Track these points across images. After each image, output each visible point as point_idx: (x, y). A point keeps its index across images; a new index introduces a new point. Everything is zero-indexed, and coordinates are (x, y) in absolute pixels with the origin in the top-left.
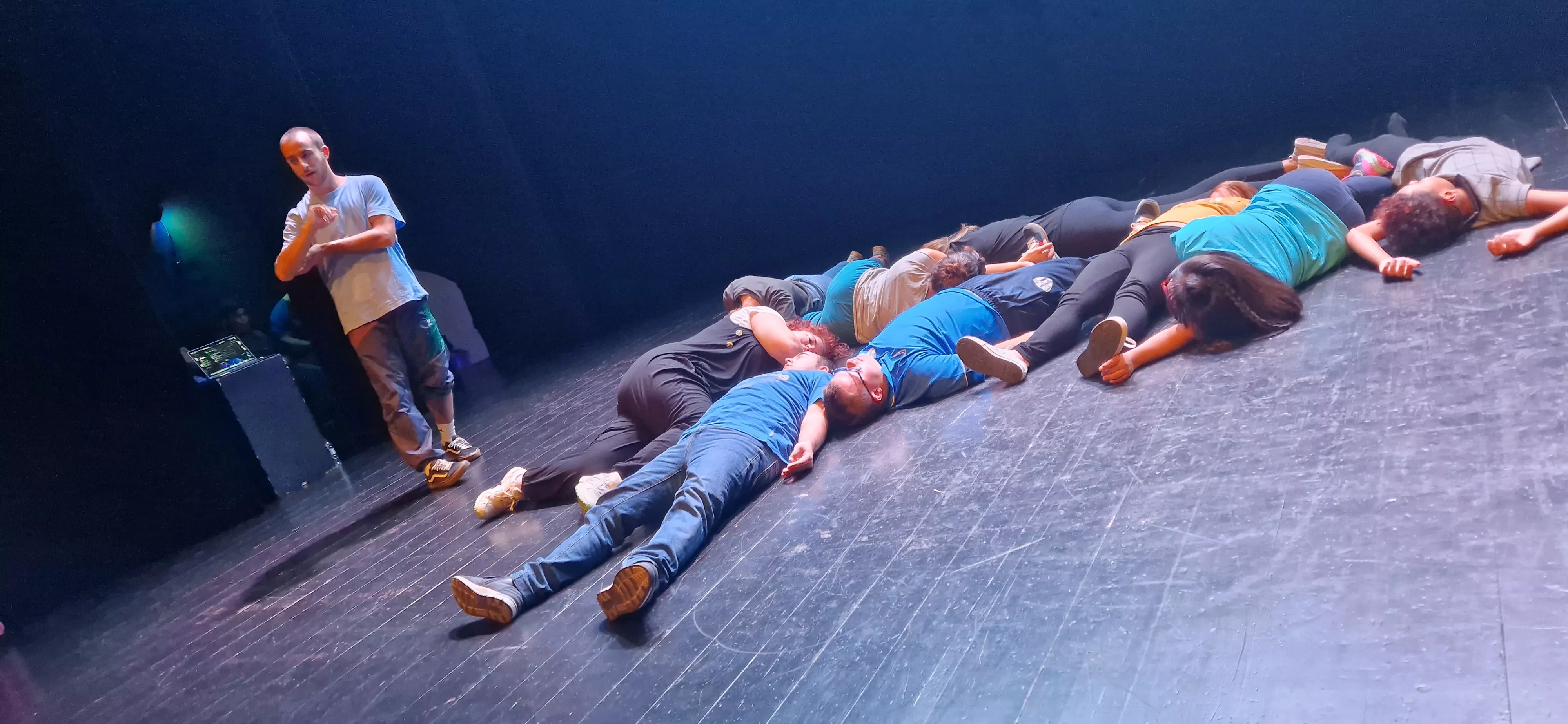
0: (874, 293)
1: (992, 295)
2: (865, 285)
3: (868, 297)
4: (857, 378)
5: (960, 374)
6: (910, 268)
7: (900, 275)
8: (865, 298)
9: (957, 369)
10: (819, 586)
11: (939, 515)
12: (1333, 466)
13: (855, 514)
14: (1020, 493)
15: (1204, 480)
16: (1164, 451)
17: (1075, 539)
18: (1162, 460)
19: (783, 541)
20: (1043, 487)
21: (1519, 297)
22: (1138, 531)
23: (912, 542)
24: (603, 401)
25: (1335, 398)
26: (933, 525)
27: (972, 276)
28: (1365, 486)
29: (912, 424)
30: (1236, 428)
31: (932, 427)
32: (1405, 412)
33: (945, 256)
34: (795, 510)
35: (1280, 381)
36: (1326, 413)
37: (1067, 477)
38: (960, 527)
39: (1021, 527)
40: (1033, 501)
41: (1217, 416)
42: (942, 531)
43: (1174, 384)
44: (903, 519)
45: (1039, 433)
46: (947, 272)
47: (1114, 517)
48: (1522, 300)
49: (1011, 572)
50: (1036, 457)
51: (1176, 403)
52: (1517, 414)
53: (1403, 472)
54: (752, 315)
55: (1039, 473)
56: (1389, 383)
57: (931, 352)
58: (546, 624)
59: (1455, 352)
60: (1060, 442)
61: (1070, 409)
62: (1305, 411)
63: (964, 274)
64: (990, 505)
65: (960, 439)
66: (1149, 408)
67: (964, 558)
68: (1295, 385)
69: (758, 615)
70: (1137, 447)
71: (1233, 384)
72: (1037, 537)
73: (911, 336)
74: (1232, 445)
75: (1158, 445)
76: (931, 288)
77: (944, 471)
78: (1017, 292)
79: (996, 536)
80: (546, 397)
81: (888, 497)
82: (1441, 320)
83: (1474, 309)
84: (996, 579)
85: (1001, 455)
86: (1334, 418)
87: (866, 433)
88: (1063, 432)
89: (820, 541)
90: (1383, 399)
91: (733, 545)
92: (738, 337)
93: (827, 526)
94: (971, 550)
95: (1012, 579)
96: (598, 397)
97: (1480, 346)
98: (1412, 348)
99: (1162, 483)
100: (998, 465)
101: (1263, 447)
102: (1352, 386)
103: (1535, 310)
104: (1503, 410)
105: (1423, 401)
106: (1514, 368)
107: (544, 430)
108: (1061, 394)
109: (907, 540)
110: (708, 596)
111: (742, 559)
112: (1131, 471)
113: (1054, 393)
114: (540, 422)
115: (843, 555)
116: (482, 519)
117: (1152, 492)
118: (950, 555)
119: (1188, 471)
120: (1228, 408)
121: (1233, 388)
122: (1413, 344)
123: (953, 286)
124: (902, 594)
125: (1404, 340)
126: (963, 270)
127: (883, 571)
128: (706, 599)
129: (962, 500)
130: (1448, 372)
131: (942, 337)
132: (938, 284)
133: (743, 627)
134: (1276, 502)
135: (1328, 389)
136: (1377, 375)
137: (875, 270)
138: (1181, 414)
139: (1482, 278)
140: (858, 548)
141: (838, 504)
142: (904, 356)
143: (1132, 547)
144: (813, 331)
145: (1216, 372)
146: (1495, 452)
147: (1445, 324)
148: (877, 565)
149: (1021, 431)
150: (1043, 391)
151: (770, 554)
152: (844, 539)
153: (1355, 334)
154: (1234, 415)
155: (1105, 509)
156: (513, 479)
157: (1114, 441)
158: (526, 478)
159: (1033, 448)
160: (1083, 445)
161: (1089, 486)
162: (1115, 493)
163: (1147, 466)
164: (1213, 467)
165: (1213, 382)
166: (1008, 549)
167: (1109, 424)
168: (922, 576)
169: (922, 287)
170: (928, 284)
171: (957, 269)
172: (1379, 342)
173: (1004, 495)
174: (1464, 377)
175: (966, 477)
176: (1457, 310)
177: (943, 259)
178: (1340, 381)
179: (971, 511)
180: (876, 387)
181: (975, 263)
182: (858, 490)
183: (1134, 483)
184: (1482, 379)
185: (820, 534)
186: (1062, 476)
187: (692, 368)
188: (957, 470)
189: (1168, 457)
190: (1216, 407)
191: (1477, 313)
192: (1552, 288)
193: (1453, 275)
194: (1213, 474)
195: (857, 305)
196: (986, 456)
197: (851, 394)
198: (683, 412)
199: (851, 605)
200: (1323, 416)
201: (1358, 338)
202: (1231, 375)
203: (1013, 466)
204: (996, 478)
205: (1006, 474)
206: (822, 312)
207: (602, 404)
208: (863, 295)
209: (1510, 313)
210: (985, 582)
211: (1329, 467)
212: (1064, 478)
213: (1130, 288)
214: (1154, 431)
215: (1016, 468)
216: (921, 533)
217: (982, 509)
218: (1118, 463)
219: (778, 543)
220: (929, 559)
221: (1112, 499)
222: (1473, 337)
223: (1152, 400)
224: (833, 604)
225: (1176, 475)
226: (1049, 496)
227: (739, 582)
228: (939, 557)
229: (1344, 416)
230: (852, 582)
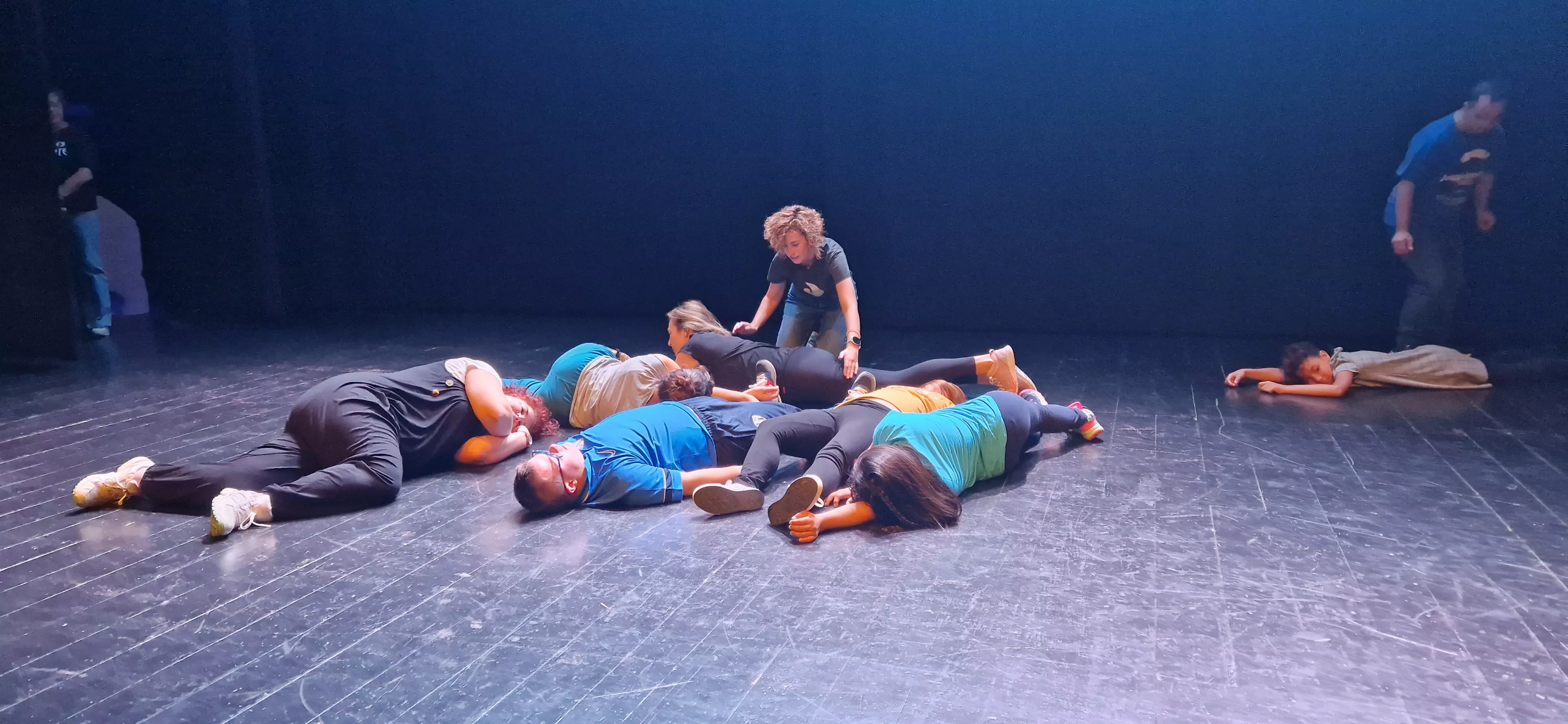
0: (601, 381)
1: (712, 420)
2: (595, 371)
3: (593, 383)
4: (555, 464)
5: (660, 489)
6: (642, 369)
7: (630, 372)
8: (591, 383)
9: (659, 483)
10: (452, 681)
11: (598, 632)
12: (956, 672)
13: (513, 610)
14: (683, 628)
15: (848, 658)
16: (821, 619)
17: (720, 689)
18: (818, 628)
19: (427, 621)
20: (705, 627)
21: (1129, 556)
22: (779, 694)
23: (563, 655)
24: (272, 406)
25: (972, 607)
26: (589, 641)
27: (698, 395)
28: (976, 699)
29: (599, 528)
30: (886, 613)
31: (618, 536)
32: (1022, 637)
33: (679, 368)
34: (452, 589)
35: (933, 578)
36: (961, 620)
37: (730, 623)
38: (616, 650)
39: (674, 664)
40: (692, 640)
41: (875, 596)
42: (597, 649)
43: (846, 554)
44: (562, 627)
45: (717, 570)
46: (678, 384)
47: (761, 675)
48: (1131, 560)
49: (651, 711)
50: (707, 594)
51: (843, 574)
52: (1105, 663)
53: (1008, 693)
54: (470, 368)
55: (705, 611)
56: (1017, 606)
57: (639, 460)
58: (119, 653)
59: (1072, 592)
60: (733, 584)
61: (750, 553)
62: (945, 613)
63: (692, 391)
64: (651, 634)
65: (642, 556)
66: (819, 572)
67: (612, 684)
68: (944, 585)
69: (375, 698)
70: (800, 608)
71: (895, 570)
72: (686, 679)
73: (624, 439)
74: (879, 629)
75: (819, 611)
76: (656, 394)
77: (616, 587)
78: (734, 424)
79: (647, 668)
80: (205, 381)
81: (553, 599)
82: (1068, 558)
83: (1094, 557)
84: (635, 714)
85: (675, 583)
86: (967, 626)
87: (551, 524)
88: (738, 575)
89: (468, 631)
90: (1008, 619)
91: (371, 612)
92: (447, 386)
93: (480, 616)
94: (619, 678)
95: (650, 717)
96: (266, 399)
97: (1091, 592)
98: (1041, 578)
99: (811, 651)
100: (669, 593)
101: (904, 638)
102: (987, 600)
103: (1138, 572)
104: (1094, 656)
105: (1039, 630)
106: (1111, 620)
107: (188, 419)
108: (746, 535)
109: (559, 651)
110: (325, 664)
111: (376, 630)
112: (788, 631)
113: (741, 533)
114: (190, 408)
115: (488, 652)
116: (78, 505)
117: (801, 657)
118: (597, 677)
119: (836, 645)
120: (884, 591)
121: (894, 573)
122: (1043, 574)
123: (679, 399)
124: (537, 710)
125: (1036, 569)
126: (692, 387)
127: (525, 679)
128: (322, 667)
129: (625, 621)
130: (1063, 609)
131: (654, 447)
132: (665, 393)
133: (355, 710)
134: (901, 695)
135: (968, 597)
136: (1009, 595)
137: (608, 359)
138: (844, 586)
139: (1107, 530)
140: (507, 648)
141: (499, 594)
142: (612, 456)
143: (770, 710)
144: (527, 400)
145: (883, 554)
146: (1081, 694)
147: (1071, 564)
148: (520, 671)
149: (700, 563)
150: (732, 528)
151: (410, 632)
152: (494, 635)
153: (1002, 551)
154: (889, 600)
155: (755, 664)
156: (134, 470)
157: (781, 596)
158: (150, 473)
159: (707, 584)
160: (753, 593)
161: (747, 637)
162: (768, 650)
163: (803, 630)
164: (859, 646)
165: (878, 562)
166: (655, 685)
167: (780, 578)
168: (563, 695)
169: (648, 390)
170: (655, 388)
171: (688, 384)
172: (1018, 564)
173: (667, 626)
174: (1072, 617)
175: (636, 598)
176: (1083, 554)
177: (677, 370)
178: (979, 592)
179: (631, 635)
180: (572, 478)
181: (704, 383)
182: (524, 583)
183: (787, 644)
184: (1085, 622)
185: (469, 623)
186: (726, 620)
187: (387, 406)
188: (629, 588)
189: (823, 626)
190: (875, 588)
191: (1096, 561)
192: (1153, 556)
193: (1086, 521)
194: (858, 653)
195: (580, 387)
196: (661, 580)
197: (545, 479)
198: (364, 449)
199: (480, 710)
200: (958, 622)
201: (1003, 555)
202: (895, 560)
203: (684, 597)
204: (664, 606)
205: (675, 604)
206: (542, 383)
207: (269, 409)
208: (589, 380)
209: (1120, 567)
210: (624, 715)
211: (951, 673)
212: (727, 622)
213: (832, 451)
214: (818, 596)
215: (685, 600)
216: (577, 647)
217: (642, 636)
218: (779, 621)
219: (422, 622)
220: (575, 677)
221: (764, 656)
222: (1088, 582)
223: (824, 565)
224: (462, 706)
225: (826, 645)
226: (708, 639)
227: (366, 657)
228: (586, 677)
229: (975, 627)
230: (489, 684)
